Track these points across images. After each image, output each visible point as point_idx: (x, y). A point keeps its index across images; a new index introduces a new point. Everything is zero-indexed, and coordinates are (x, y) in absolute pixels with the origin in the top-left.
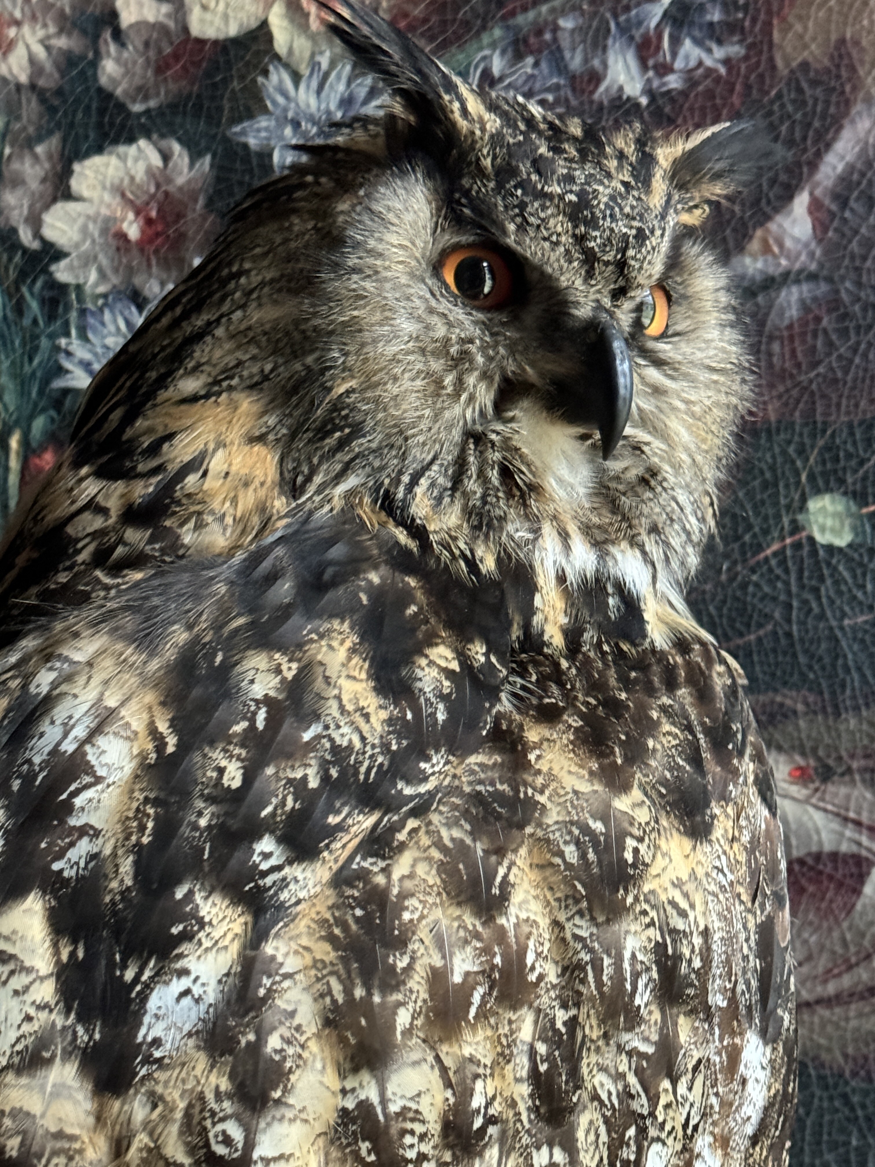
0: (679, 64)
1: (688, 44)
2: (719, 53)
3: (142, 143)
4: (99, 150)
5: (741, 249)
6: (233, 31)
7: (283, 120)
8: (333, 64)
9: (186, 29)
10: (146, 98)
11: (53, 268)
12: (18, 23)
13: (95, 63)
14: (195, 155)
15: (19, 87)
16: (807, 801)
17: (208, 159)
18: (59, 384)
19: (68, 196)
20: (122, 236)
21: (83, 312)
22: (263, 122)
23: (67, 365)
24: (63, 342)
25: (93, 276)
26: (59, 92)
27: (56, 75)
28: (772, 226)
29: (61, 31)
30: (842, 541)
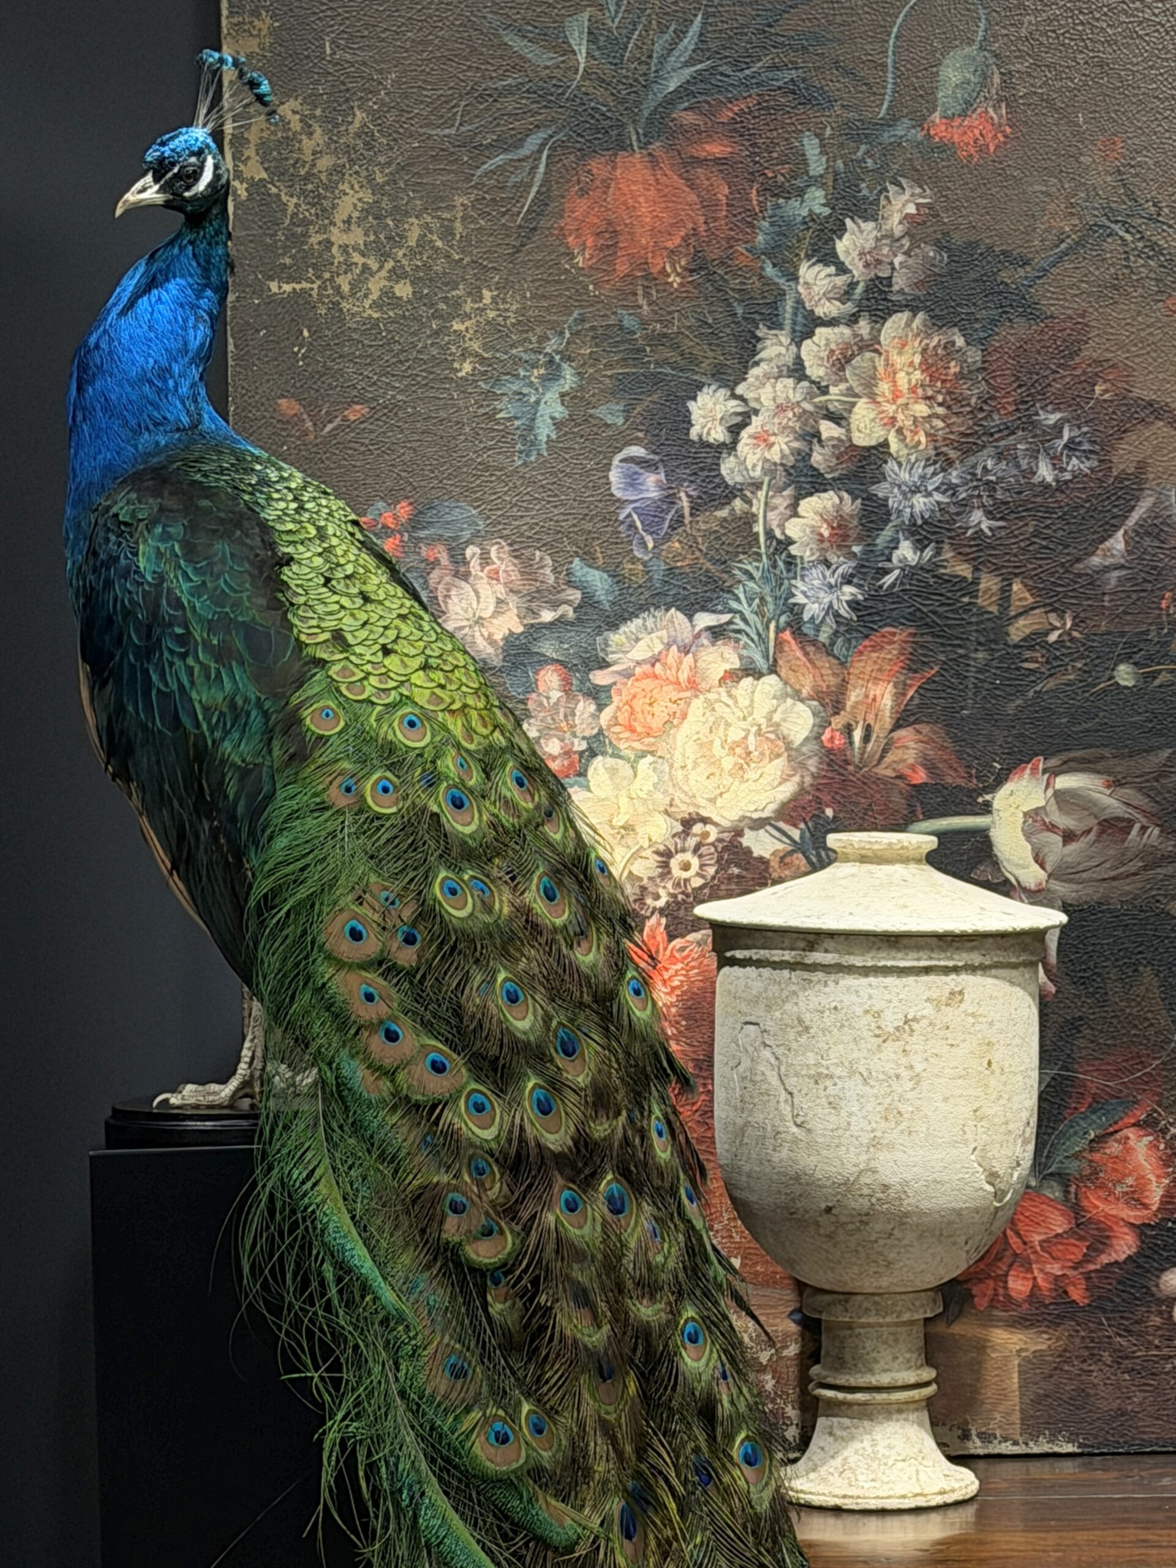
0: (1070, 468)
1: (1074, 461)
2: (1088, 464)
3: (831, 493)
4: (811, 494)
5: (1093, 553)
6: (873, 443)
7: (893, 484)
8: (917, 460)
9: (850, 440)
10: (832, 471)
11: (791, 548)
12: (774, 434)
13: (810, 456)
14: (854, 499)
15: (775, 464)
16: (1110, 796)
17: (859, 501)
18: (792, 601)
19: (796, 514)
20: (821, 535)
21: (803, 568)
22: (885, 485)
23: (794, 590)
24: (793, 582)
25: (808, 553)
26: (793, 467)
27: (792, 458)
28: (1107, 544)
29: (796, 439)
30: (1130, 684)
